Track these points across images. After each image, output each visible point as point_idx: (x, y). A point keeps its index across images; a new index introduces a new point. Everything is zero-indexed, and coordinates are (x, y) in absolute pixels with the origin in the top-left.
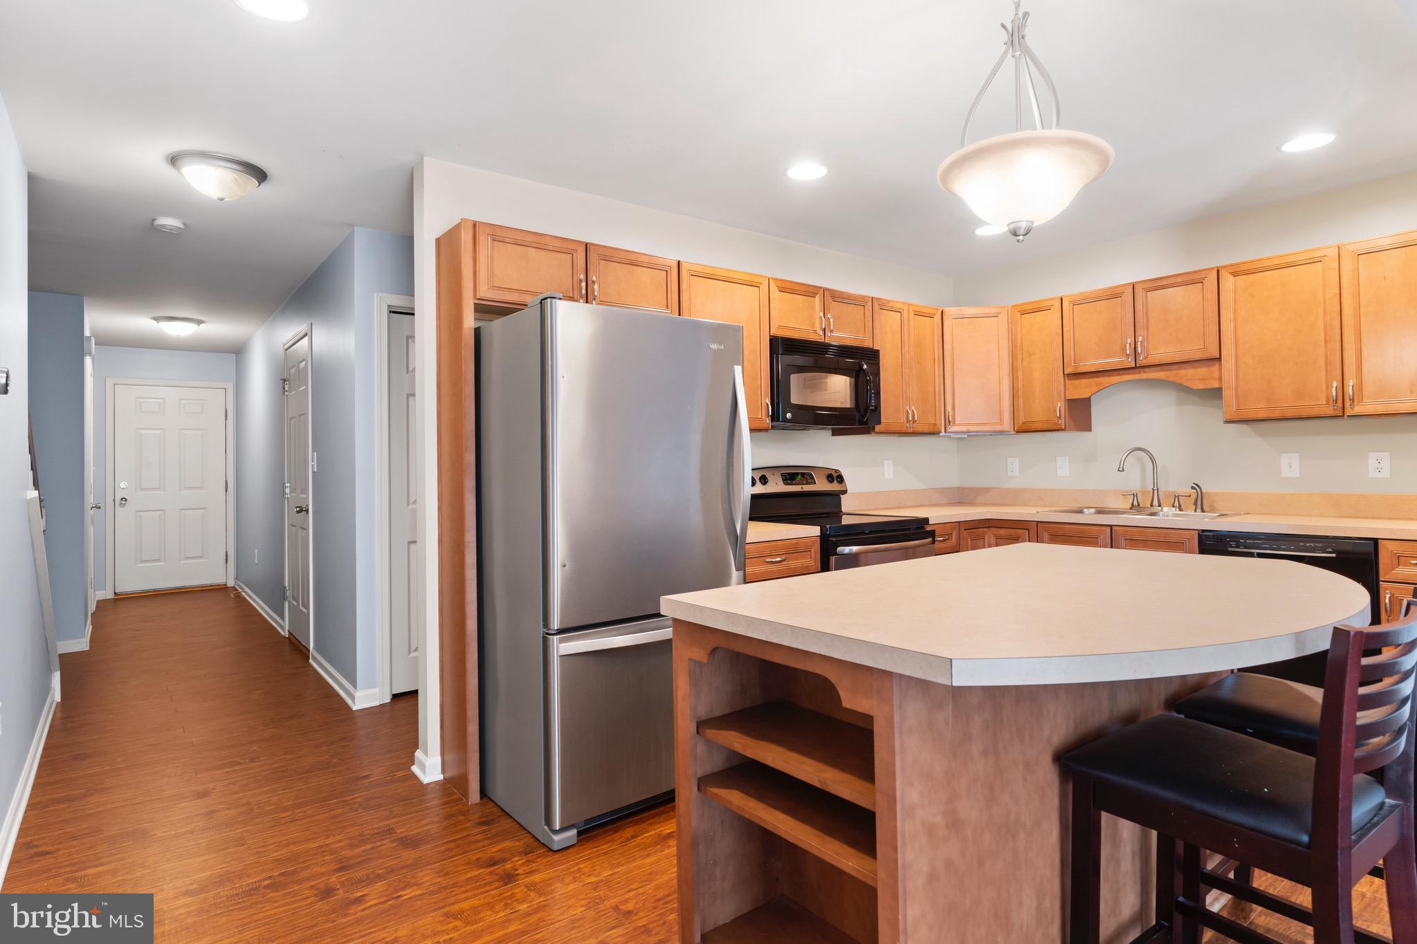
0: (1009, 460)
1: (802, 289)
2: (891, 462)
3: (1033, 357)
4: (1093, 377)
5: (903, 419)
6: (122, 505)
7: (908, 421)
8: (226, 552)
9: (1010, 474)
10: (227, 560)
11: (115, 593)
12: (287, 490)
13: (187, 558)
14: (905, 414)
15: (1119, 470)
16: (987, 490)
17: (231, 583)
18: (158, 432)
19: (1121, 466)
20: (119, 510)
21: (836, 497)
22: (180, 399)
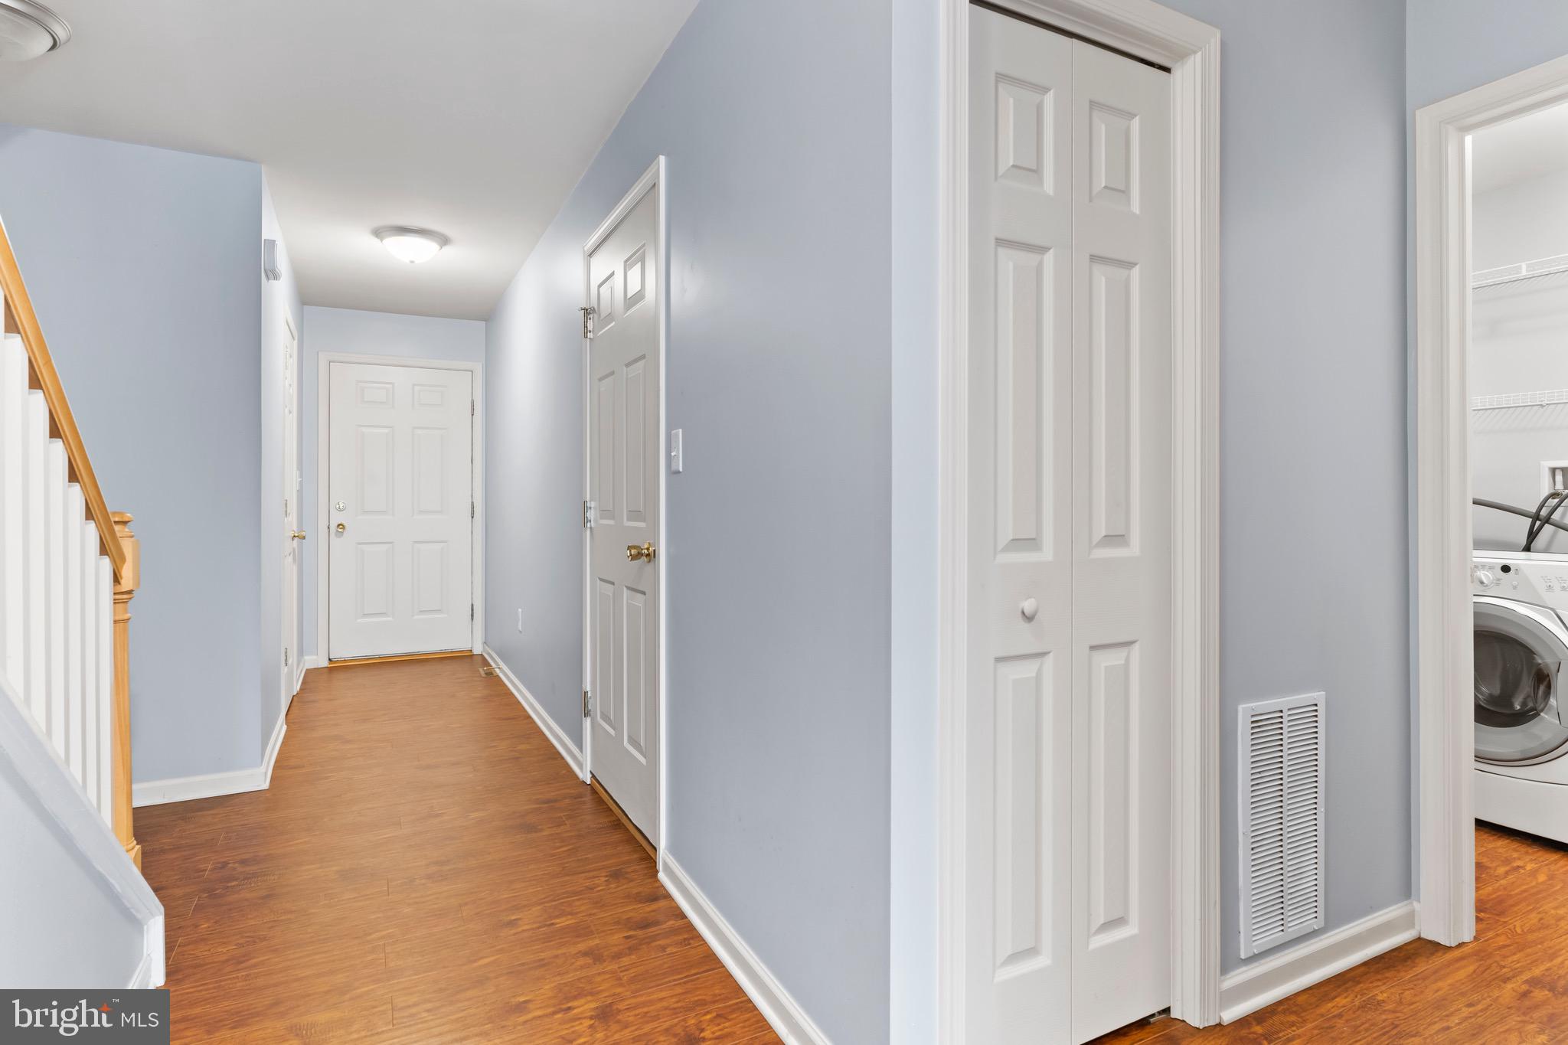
6: (339, 534)
8: (472, 605)
10: (472, 616)
11: (330, 659)
12: (591, 515)
13: (422, 612)
17: (477, 651)
18: (386, 431)
20: (334, 539)
22: (414, 385)
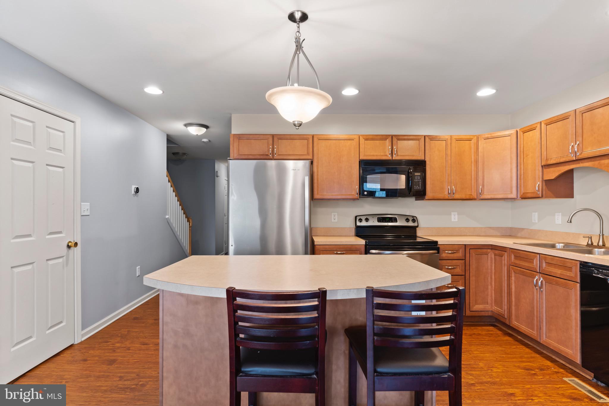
0: (533, 213)
1: (379, 137)
2: (456, 213)
3: (528, 157)
4: (556, 167)
5: (446, 193)
7: (449, 193)
9: (533, 221)
14: (447, 190)
15: (567, 222)
16: (523, 229)
19: (570, 220)
21: (414, 228)
